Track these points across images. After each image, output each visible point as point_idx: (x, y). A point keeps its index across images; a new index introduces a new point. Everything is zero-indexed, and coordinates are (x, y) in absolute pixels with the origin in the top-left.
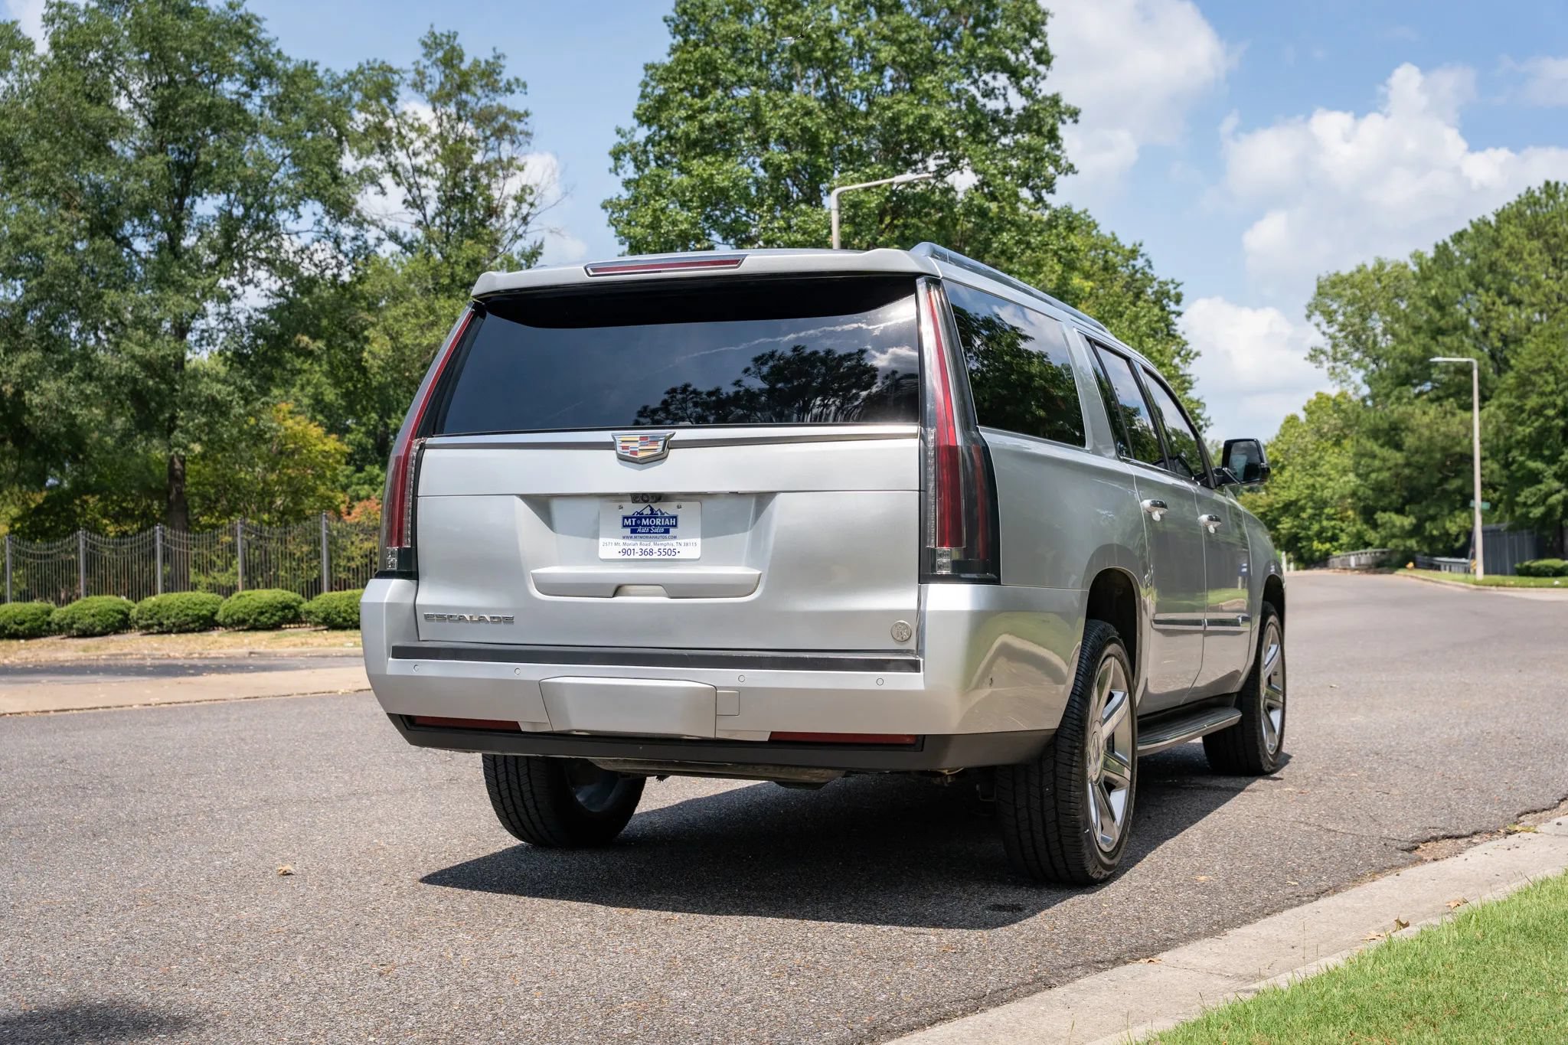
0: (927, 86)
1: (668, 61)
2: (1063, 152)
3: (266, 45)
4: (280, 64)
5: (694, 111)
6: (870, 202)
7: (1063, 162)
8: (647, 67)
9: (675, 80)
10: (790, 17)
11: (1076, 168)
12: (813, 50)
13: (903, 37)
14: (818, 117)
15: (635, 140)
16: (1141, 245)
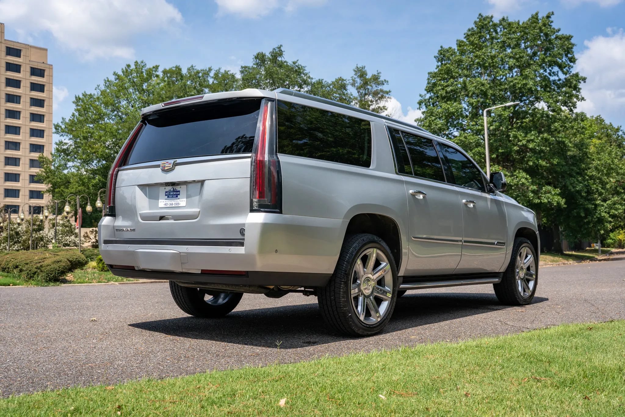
0: (526, 73)
1: (436, 71)
2: (580, 93)
3: (305, 75)
4: (310, 80)
5: (444, 87)
6: (505, 114)
7: (580, 97)
8: (429, 73)
9: (438, 77)
10: (477, 52)
11: (585, 99)
12: (485, 63)
13: (518, 56)
14: (487, 86)
15: (426, 98)
16: (621, 127)
